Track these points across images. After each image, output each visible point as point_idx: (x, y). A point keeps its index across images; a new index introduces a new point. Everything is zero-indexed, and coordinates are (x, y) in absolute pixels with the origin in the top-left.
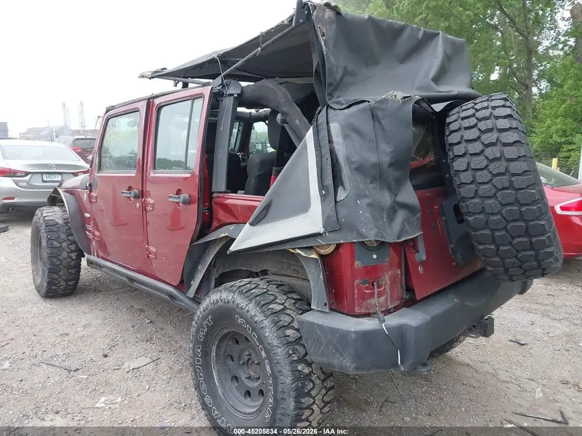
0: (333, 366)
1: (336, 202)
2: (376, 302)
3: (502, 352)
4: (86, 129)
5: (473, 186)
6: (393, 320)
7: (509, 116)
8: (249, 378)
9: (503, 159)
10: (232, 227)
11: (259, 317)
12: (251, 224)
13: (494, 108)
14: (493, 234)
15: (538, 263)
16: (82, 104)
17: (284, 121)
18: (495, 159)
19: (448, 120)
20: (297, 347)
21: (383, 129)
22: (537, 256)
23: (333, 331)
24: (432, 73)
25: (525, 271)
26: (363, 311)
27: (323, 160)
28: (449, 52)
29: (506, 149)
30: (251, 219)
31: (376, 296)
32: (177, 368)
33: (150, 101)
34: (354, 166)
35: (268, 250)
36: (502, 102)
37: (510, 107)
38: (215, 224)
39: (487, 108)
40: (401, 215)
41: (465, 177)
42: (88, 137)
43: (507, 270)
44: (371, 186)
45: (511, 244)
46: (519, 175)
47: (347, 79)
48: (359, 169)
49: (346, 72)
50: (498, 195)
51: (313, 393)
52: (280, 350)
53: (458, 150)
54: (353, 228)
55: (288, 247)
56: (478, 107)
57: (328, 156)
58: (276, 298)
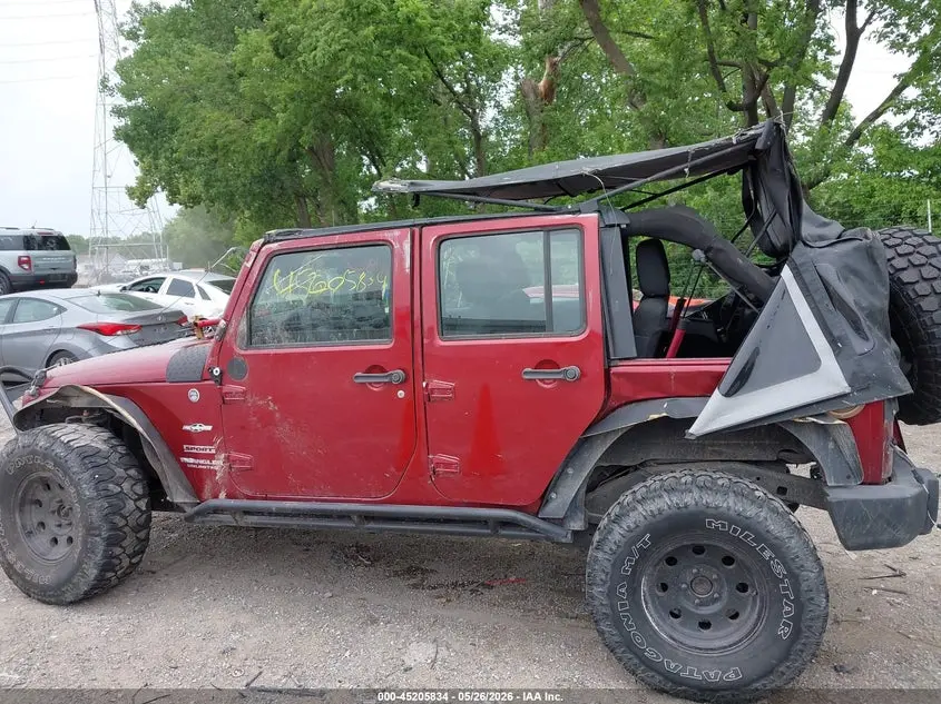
1: (858, 355)
10: (665, 405)
12: (725, 395)
17: (706, 259)
27: (821, 308)
30: (723, 387)
33: (413, 229)
38: (613, 404)
55: (792, 417)
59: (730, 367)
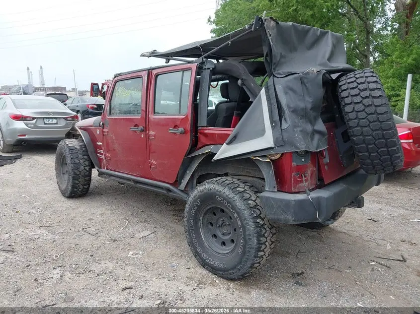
0: (281, 220)
1: (281, 130)
2: (305, 184)
3: (364, 225)
4: (46, 86)
5: (356, 120)
6: (314, 195)
7: (376, 82)
8: (224, 234)
9: (373, 105)
10: (212, 147)
11: (231, 195)
12: (227, 144)
13: (367, 77)
14: (367, 147)
15: (392, 163)
16: (41, 67)
17: (243, 84)
18: (369, 106)
19: (340, 84)
20: (255, 209)
21: (307, 89)
22: (391, 158)
23: (282, 200)
24: (327, 55)
25: (384, 167)
26: (296, 190)
27: (272, 106)
28: (334, 42)
29: (375, 100)
30: (227, 141)
31: (304, 182)
32: (168, 236)
33: (150, 71)
34: (291, 110)
35: (238, 158)
36: (371, 74)
37: (376, 77)
38: (199, 145)
39: (363, 77)
40: (317, 137)
41: (352, 116)
42: (56, 93)
43: (374, 167)
44: (301, 121)
45: (377, 152)
46: (382, 114)
47: (283, 60)
48: (295, 111)
49: (282, 56)
50: (370, 125)
51: (266, 235)
52: (246, 212)
53: (347, 101)
54: (292, 144)
55: (251, 156)
56: (357, 76)
57: (275, 104)
58: (239, 185)
59: (231, 132)
